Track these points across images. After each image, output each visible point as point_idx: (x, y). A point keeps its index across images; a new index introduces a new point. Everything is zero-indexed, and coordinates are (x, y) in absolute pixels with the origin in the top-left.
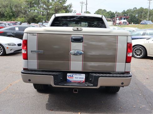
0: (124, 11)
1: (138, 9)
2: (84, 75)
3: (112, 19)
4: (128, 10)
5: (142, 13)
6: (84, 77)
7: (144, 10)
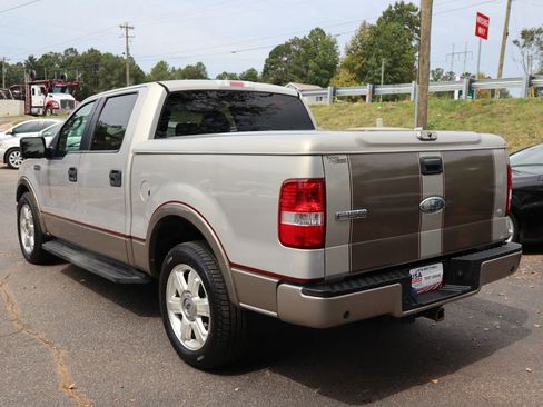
0: (31, 58)
1: (80, 53)
2: (440, 265)
3: (13, 89)
4: (45, 57)
5: (97, 67)
6: (441, 272)
7: (104, 61)
